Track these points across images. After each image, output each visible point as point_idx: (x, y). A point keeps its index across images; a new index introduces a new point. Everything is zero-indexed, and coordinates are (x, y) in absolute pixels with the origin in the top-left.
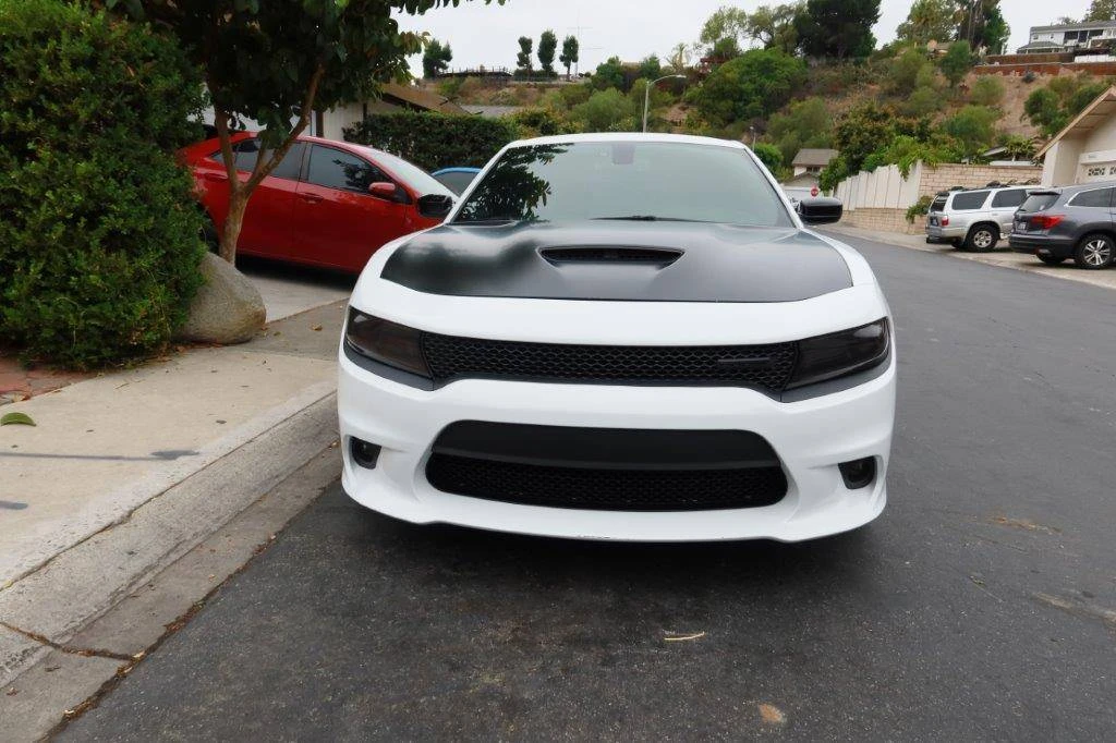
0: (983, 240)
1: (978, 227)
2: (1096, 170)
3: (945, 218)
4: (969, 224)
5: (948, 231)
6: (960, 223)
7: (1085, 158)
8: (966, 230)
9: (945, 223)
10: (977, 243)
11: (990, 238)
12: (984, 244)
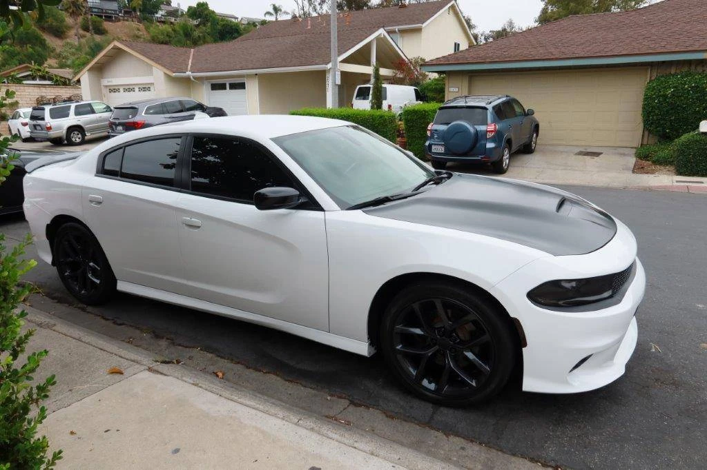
0: (76, 138)
1: (72, 129)
2: (114, 90)
3: (49, 125)
4: (65, 127)
5: (53, 134)
6: (60, 128)
7: (105, 82)
8: (65, 132)
9: (49, 128)
10: (74, 140)
11: (80, 136)
12: (78, 140)
